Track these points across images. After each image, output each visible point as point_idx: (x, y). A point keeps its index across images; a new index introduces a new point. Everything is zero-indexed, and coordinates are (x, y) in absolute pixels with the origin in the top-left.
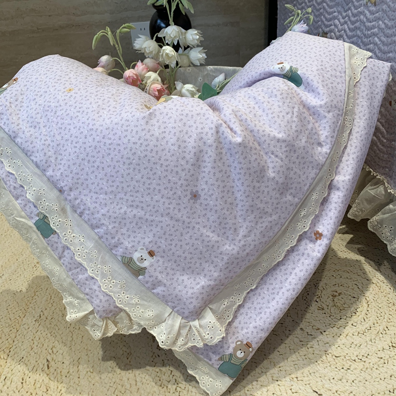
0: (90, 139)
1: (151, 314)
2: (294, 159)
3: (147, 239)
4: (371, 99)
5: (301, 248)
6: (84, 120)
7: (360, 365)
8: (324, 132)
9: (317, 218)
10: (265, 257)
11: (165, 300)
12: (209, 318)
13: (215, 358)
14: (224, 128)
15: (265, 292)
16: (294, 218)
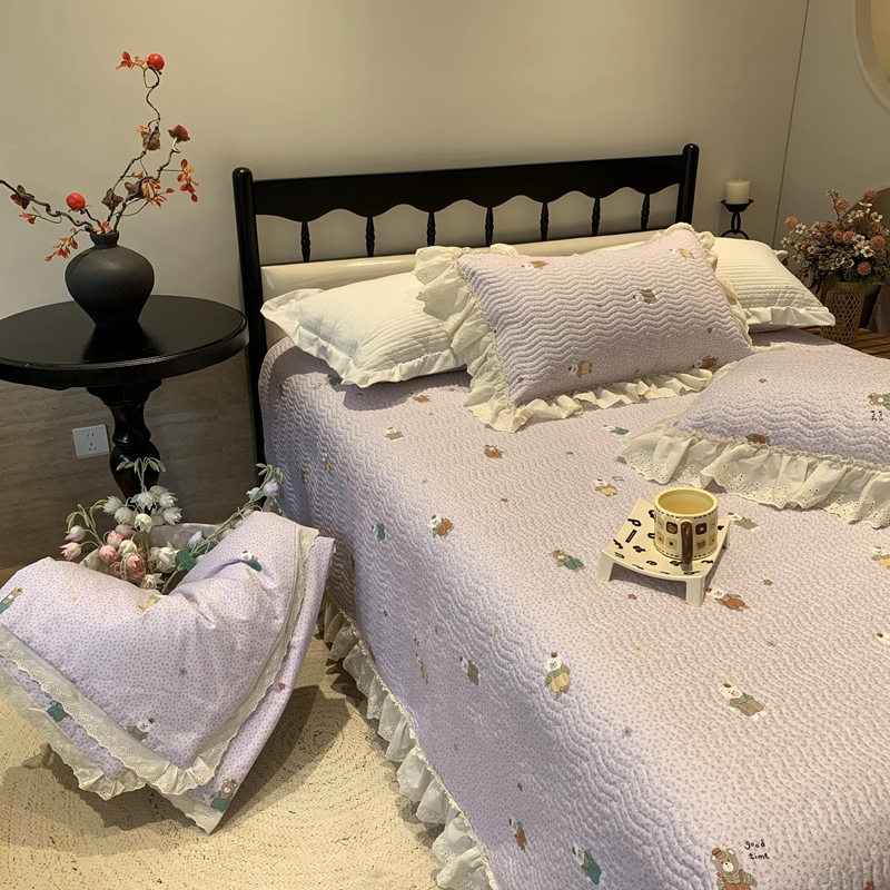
0: (98, 639)
1: (153, 768)
2: (256, 633)
3: (148, 710)
4: (318, 572)
5: (270, 698)
6: (92, 624)
7: (329, 786)
8: (279, 609)
9: (280, 673)
10: (241, 710)
11: (164, 755)
12: (200, 764)
13: (207, 797)
14: (202, 619)
15: (243, 737)
16: (261, 676)
